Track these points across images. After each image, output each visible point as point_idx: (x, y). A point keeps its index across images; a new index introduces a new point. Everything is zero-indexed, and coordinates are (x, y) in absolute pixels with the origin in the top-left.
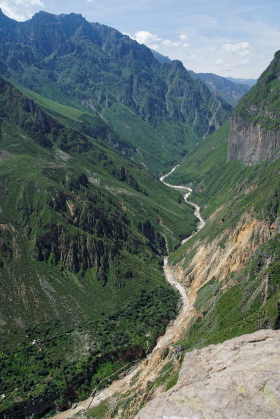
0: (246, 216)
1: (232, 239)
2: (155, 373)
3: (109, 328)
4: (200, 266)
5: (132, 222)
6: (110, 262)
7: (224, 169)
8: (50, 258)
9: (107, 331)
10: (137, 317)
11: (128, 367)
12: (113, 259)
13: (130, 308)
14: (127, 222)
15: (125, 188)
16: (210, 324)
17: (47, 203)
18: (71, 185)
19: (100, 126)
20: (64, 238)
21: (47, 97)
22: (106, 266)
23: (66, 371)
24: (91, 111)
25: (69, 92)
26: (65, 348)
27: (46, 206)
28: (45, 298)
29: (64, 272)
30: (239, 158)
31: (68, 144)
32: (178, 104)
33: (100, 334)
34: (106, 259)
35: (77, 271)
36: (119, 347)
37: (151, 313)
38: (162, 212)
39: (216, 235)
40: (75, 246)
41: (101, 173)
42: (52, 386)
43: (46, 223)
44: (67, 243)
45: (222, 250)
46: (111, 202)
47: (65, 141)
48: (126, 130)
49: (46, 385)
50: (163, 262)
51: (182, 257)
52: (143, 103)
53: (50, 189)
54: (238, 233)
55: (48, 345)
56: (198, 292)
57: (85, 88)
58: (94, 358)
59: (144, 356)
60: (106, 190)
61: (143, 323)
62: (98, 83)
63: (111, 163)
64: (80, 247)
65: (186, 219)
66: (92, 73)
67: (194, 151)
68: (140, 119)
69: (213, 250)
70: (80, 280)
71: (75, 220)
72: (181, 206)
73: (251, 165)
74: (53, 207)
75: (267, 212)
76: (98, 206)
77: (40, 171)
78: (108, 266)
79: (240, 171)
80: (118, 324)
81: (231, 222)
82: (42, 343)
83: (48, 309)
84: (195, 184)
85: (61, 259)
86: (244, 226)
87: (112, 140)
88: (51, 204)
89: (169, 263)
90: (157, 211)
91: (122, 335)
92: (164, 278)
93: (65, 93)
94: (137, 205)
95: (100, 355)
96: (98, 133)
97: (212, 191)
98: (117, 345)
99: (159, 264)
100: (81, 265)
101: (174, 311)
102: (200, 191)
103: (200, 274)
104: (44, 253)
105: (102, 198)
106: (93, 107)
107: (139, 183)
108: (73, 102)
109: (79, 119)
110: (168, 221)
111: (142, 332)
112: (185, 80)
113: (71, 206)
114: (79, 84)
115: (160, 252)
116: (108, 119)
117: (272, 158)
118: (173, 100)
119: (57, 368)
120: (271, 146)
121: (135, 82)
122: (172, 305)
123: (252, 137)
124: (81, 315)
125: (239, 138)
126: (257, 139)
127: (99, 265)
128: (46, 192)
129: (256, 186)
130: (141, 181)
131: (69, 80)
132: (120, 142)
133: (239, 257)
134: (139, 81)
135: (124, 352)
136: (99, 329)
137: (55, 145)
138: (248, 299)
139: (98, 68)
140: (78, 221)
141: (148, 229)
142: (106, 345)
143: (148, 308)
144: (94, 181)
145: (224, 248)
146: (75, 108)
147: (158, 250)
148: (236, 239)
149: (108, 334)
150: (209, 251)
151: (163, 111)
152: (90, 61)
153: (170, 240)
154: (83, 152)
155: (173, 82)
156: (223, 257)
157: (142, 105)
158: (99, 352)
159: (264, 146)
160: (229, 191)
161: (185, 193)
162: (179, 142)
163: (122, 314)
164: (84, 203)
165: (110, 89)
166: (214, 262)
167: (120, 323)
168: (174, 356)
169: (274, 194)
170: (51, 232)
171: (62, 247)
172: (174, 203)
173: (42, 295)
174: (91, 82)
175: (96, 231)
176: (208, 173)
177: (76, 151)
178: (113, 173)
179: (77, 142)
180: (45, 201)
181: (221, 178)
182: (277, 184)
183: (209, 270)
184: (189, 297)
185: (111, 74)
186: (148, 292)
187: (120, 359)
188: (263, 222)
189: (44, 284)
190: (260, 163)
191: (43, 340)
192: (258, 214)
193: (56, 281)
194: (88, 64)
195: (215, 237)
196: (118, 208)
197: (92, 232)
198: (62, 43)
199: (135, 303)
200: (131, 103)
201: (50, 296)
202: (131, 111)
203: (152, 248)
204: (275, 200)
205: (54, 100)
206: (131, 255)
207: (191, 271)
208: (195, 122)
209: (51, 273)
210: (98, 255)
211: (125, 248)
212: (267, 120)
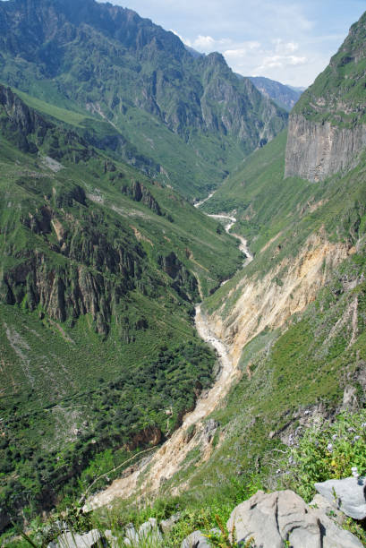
0: (314, 238)
1: (294, 271)
2: (173, 464)
3: (110, 400)
4: (247, 313)
5: (149, 255)
6: (114, 305)
7: (280, 188)
8: (25, 301)
9: (107, 406)
10: (152, 385)
11: (138, 459)
12: (118, 302)
13: (142, 373)
14: (143, 255)
15: (140, 210)
16: (261, 382)
17: (21, 221)
18: (60, 199)
19: (111, 135)
20: (44, 271)
21: (38, 98)
22: (108, 312)
23: (40, 465)
24: (99, 117)
25: (69, 93)
26: (41, 432)
27: (19, 226)
28: (14, 358)
29: (44, 321)
30: (300, 172)
31: (59, 150)
32: (218, 110)
33: (96, 410)
34: (107, 302)
35: (64, 319)
36: (124, 428)
37: (175, 379)
38: (193, 242)
39: (270, 268)
40: (61, 282)
41: (106, 189)
42: (18, 489)
43: (18, 250)
44: (51, 277)
45: (279, 288)
46: (118, 226)
47: (56, 145)
48: (148, 144)
49: (8, 486)
50: (195, 311)
51: (221, 303)
52: (170, 109)
53: (26, 202)
54: (301, 263)
55: (16, 426)
56: (244, 349)
57: (91, 87)
58: (85, 445)
59: (162, 440)
60: (112, 211)
61: (162, 394)
62: (109, 81)
63: (121, 176)
64: (69, 284)
65: (228, 254)
66: (100, 69)
67: (240, 170)
68: (167, 129)
69: (265, 290)
70: (68, 332)
71: (64, 247)
72: (220, 238)
73: (317, 181)
74: (29, 227)
75: (344, 230)
76: (100, 229)
77: (14, 180)
78: (110, 313)
79: (303, 189)
80: (124, 395)
81: (293, 248)
82: (7, 424)
83: (18, 374)
84: (241, 211)
85: (41, 303)
86: (311, 252)
87: (127, 154)
88: (28, 223)
89: (202, 312)
90: (186, 241)
91: (129, 410)
92: (195, 333)
93: (63, 95)
94: (158, 233)
95: (93, 441)
96: (107, 144)
97: (264, 217)
98: (120, 425)
99: (188, 312)
100: (71, 310)
101: (209, 376)
102: (248, 219)
103: (247, 324)
104: (15, 293)
105: (106, 220)
106: (101, 113)
107: (161, 205)
108: (73, 106)
109: (80, 124)
110: (201, 255)
111: (161, 406)
112: (227, 78)
113: (57, 228)
114: (83, 83)
115: (190, 298)
116: (123, 129)
117: (348, 166)
118: (210, 106)
119: (27, 461)
120: (345, 150)
121: (160, 79)
122: (205, 367)
123: (319, 141)
124: (68, 382)
125: (301, 144)
126: (327, 143)
127: (97, 309)
128: (19, 206)
129: (327, 200)
130: (164, 203)
131: (68, 78)
132: (137, 157)
133: (303, 296)
134: (166, 79)
135: (132, 435)
136: (94, 402)
137: (41, 150)
138: (323, 338)
139: (109, 61)
140: (68, 248)
141: (173, 265)
142: (104, 425)
143: (169, 372)
144: (96, 198)
145: (281, 284)
146: (77, 112)
147: (187, 294)
148: (299, 271)
149: (108, 409)
150: (259, 292)
151: (198, 119)
152: (98, 53)
153: (204, 282)
154: (81, 161)
155: (212, 81)
156: (280, 299)
157: (169, 112)
158: (92, 436)
159: (336, 151)
160: (288, 216)
161: (226, 224)
162: (218, 160)
163: (131, 381)
164: (77, 222)
165: (125, 90)
166: (267, 306)
167: (127, 393)
168: (204, 437)
169: (353, 206)
170: (26, 262)
171: (42, 284)
172: (211, 233)
173: (9, 354)
174: (99, 81)
175: (94, 262)
176: (258, 196)
177: (72, 159)
178: (125, 190)
179: (73, 147)
180: (19, 218)
181: (276, 200)
182: (357, 192)
183: (260, 318)
184: (231, 357)
185: (127, 70)
186: (170, 350)
187: (125, 446)
188: (339, 245)
189: (14, 337)
190: (330, 176)
191: (7, 420)
192: (330, 236)
193: (32, 334)
194: (95, 56)
195: (268, 271)
196: (129, 235)
197: (88, 264)
198: (59, 28)
199: (151, 366)
200: (154, 108)
201: (22, 356)
202: (153, 119)
203: (178, 290)
204: (355, 214)
205: (47, 102)
206: (146, 299)
207: (234, 321)
208: (240, 135)
209: (25, 322)
210: (96, 296)
211: (138, 288)
212: (339, 116)
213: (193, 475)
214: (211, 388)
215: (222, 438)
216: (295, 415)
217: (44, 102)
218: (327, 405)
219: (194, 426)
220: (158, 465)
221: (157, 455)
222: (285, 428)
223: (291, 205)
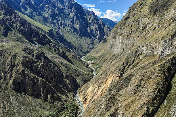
4: (90, 94)
7: (106, 54)
15: (62, 60)
17: (22, 63)
18: (36, 56)
21: (37, 21)
24: (55, 29)
29: (25, 95)
30: (112, 50)
32: (92, 29)
38: (78, 70)
41: (53, 53)
43: (19, 72)
51: (83, 90)
52: (77, 27)
53: (24, 57)
54: (107, 80)
57: (54, 19)
60: (53, 60)
62: (60, 18)
63: (58, 49)
67: (96, 47)
68: (76, 34)
69: (95, 88)
71: (35, 71)
73: (117, 53)
75: (119, 71)
77: (22, 49)
79: (112, 55)
84: (94, 60)
86: (109, 77)
94: (67, 67)
96: (56, 37)
97: (101, 63)
102: (96, 63)
103: (89, 98)
108: (48, 24)
109: (49, 31)
112: (95, 19)
113: (33, 65)
116: (63, 33)
117: (125, 50)
121: (75, 18)
125: (113, 42)
131: (47, 16)
137: (33, 40)
141: (70, 78)
144: (49, 56)
145: (100, 86)
146: (49, 27)
148: (106, 83)
153: (80, 83)
155: (90, 20)
156: (100, 91)
164: (40, 64)
165: (64, 21)
166: (96, 93)
172: (84, 67)
176: (100, 56)
178: (58, 53)
182: (124, 59)
183: (93, 96)
188: (117, 76)
189: (13, 101)
190: (120, 52)
193: (20, 99)
195: (97, 81)
200: (72, 27)
202: (72, 30)
204: (123, 66)
205: (40, 23)
207: (86, 96)
208: (98, 36)
212: (124, 34)
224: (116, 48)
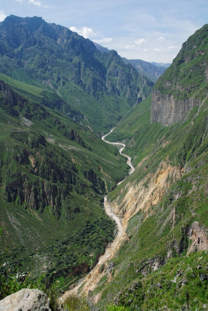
0: (163, 163)
1: (153, 180)
2: (95, 284)
3: (62, 251)
4: (131, 202)
5: (79, 171)
6: (62, 201)
7: (148, 129)
8: (17, 199)
9: (60, 253)
10: (83, 242)
11: (77, 280)
12: (64, 199)
13: (78, 235)
14: (76, 171)
15: (74, 146)
16: (134, 245)
17: (14, 158)
18: (33, 144)
19: (56, 99)
20: (27, 184)
21: (17, 79)
22: (59, 204)
24: (50, 89)
25: (33, 75)
26: (28, 268)
27: (13, 160)
28: (13, 230)
29: (27, 210)
30: (159, 121)
31: (31, 114)
32: (115, 82)
33: (56, 256)
34: (59, 199)
35: (37, 208)
36: (69, 265)
37: (94, 238)
38: (102, 162)
40: (35, 190)
41: (56, 135)
43: (13, 174)
44: (29, 188)
45: (146, 189)
46: (63, 156)
47: (28, 111)
48: (76, 103)
50: (103, 199)
51: (117, 196)
52: (88, 82)
53: (16, 147)
54: (157, 176)
55: (16, 266)
56: (129, 221)
57: (45, 71)
58: (50, 274)
59: (89, 271)
60: (59, 148)
61: (88, 246)
62: (55, 68)
63: (64, 127)
64: (40, 191)
65: (121, 167)
66: (50, 61)
67: (127, 117)
68: (87, 94)
69: (139, 190)
70: (39, 215)
71: (36, 170)
72: (117, 158)
73: (167, 125)
74: (18, 161)
75: (178, 160)
76: (53, 159)
77: (9, 134)
78: (61, 204)
79: (159, 131)
80: (69, 247)
81: (153, 168)
82: (11, 264)
83: (15, 238)
84: (128, 141)
85: (25, 200)
86: (162, 171)
87: (66, 110)
88: (17, 159)
89: (108, 200)
90: (99, 162)
91: (72, 256)
92: (104, 212)
93: (31, 75)
94: (83, 158)
95: (55, 272)
96: (55, 105)
97: (140, 145)
98: (68, 263)
99: (100, 201)
100: (41, 203)
101: (111, 236)
102: (131, 146)
103: (130, 208)
104: (12, 196)
105: (56, 153)
106: (51, 86)
107: (85, 141)
108: (36, 82)
109: (40, 94)
110: (107, 169)
111: (87, 253)
112: (119, 64)
113: (32, 160)
114: (40, 69)
115: (101, 192)
116: (63, 94)
117: (182, 120)
118: (110, 80)
120: (181, 111)
121: (83, 66)
122: (109, 231)
123: (168, 105)
124: (40, 242)
125: (159, 106)
126: (172, 106)
127: (54, 203)
128: (13, 150)
129: (171, 141)
130: (87, 140)
131: (32, 66)
132: (71, 111)
133: (158, 194)
134: (86, 65)
135: (74, 268)
136: (54, 252)
137: (21, 115)
138: (160, 226)
139: (55, 56)
140: (38, 171)
141: (91, 175)
142: (59, 264)
143: (91, 235)
144: (51, 140)
145: (147, 187)
146: (38, 86)
148: (156, 180)
149: (61, 255)
150: (137, 190)
151: (104, 88)
152: (48, 52)
153: (109, 183)
154: (42, 119)
155: (111, 66)
156: (147, 195)
157: (88, 84)
158: (54, 270)
159: (177, 111)
160: (152, 145)
161: (120, 148)
162: (115, 110)
163: (72, 240)
164: (42, 157)
165: (64, 72)
166: (141, 198)
167: (71, 247)
168: (108, 271)
169: (183, 146)
170: (17, 180)
171: (25, 191)
172: (112, 155)
173: (10, 228)
174: (49, 67)
175: (51, 178)
176: (137, 132)
177: (37, 119)
178: (65, 135)
179: (38, 112)
180: (12, 156)
181: (146, 136)
182: (185, 139)
183: (137, 205)
184: (123, 225)
185: (64, 61)
186: (91, 223)
187: (71, 274)
188: (175, 167)
189: (13, 219)
190: (174, 124)
191: (11, 262)
192: (171, 162)
193: (21, 217)
194: (47, 54)
195: (141, 179)
196: (69, 160)
197: (48, 179)
198: (27, 39)
199: (82, 231)
200: (79, 82)
201: (17, 229)
202: (79, 88)
203: (95, 189)
204: (184, 151)
205: (22, 81)
206: (78, 195)
207: (124, 206)
208: (127, 96)
209: (17, 211)
210: (53, 196)
211: (74, 190)
212: (178, 93)
213: (103, 289)
214: (113, 242)
215: (116, 271)
216: (147, 262)
217: (20, 82)
218: (161, 258)
219: (104, 265)
220: (87, 284)
221: (87, 278)
222: (143, 268)
223: (154, 139)
224: (165, 117)
